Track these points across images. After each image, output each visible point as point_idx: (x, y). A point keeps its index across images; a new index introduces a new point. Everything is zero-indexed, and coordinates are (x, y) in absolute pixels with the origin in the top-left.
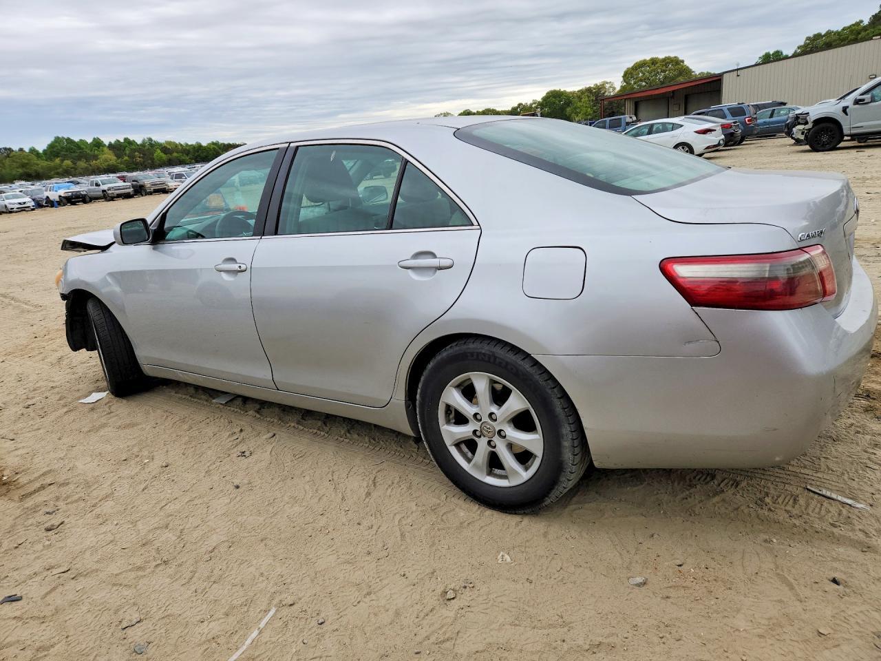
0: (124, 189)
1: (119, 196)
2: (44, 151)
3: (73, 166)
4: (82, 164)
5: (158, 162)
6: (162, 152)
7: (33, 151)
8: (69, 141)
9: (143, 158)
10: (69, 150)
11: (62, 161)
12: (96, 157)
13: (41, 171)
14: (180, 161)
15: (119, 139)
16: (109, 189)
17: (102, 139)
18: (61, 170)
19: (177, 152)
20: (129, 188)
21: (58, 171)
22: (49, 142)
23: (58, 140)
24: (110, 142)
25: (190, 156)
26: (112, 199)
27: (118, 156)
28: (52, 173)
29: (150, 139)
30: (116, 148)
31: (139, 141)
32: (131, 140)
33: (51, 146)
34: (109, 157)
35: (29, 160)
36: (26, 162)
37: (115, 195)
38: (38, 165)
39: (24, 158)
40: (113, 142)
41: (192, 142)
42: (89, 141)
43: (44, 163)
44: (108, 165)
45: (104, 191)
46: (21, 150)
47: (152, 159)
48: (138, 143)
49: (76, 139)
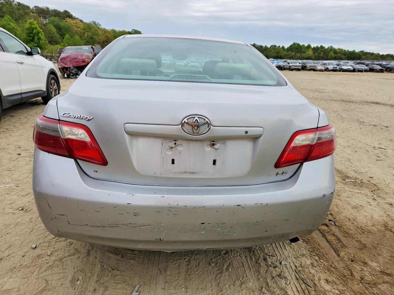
0: (298, 66)
1: (295, 69)
2: (288, 48)
3: (294, 55)
4: (298, 55)
5: (330, 57)
6: (333, 53)
7: (283, 47)
8: (298, 45)
9: (324, 55)
10: (297, 49)
11: (291, 52)
12: (304, 52)
13: (282, 55)
14: (340, 58)
15: (318, 46)
16: (292, 66)
17: (311, 45)
18: (290, 56)
19: (340, 54)
20: (300, 66)
21: (289, 56)
22: (291, 44)
23: (294, 44)
24: (314, 47)
25: (346, 56)
26: (292, 70)
27: (314, 53)
28: (286, 57)
29: (332, 47)
30: (316, 49)
31: (326, 47)
32: (324, 46)
33: (291, 46)
34: (310, 53)
35: (280, 51)
36: (279, 51)
37: (293, 69)
38: (282, 53)
39: (278, 50)
40: (315, 47)
41: (351, 50)
42: (306, 45)
43: (285, 53)
44: (308, 56)
45: (290, 66)
46: (279, 46)
47: (328, 56)
48: (326, 48)
49: (301, 44)
